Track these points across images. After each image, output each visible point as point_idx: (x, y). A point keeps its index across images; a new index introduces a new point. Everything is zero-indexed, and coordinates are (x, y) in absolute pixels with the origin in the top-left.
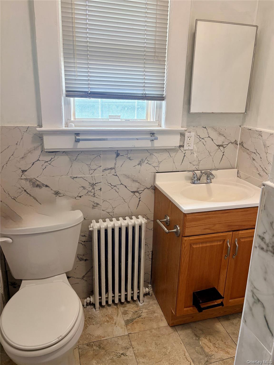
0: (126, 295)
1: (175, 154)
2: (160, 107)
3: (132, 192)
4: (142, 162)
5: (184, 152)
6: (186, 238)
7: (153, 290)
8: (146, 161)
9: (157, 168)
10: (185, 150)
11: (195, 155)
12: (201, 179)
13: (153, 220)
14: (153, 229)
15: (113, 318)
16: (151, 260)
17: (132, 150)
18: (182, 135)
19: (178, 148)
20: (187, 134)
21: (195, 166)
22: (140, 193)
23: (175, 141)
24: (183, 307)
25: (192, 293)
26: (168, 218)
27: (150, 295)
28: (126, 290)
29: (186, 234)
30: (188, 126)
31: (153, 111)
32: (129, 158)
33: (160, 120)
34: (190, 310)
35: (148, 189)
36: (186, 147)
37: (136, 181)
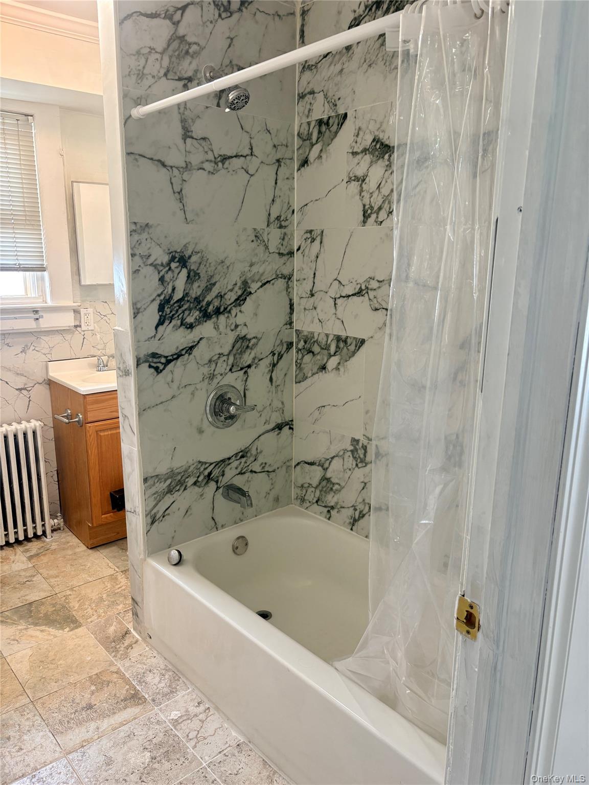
0: (26, 531)
1: (70, 336)
2: (43, 279)
3: (17, 389)
4: (26, 349)
5: (83, 333)
6: (89, 425)
7: (65, 522)
8: (32, 348)
9: (49, 356)
10: (84, 331)
11: (98, 336)
12: (109, 364)
13: (52, 426)
14: (54, 440)
15: (9, 558)
16: (57, 483)
17: (10, 333)
18: (76, 312)
19: (72, 328)
20: (83, 311)
21: (101, 351)
22: (30, 391)
23: (67, 320)
24: (101, 514)
25: (109, 493)
26: (69, 412)
27: (62, 529)
28: (25, 524)
29: (89, 420)
30: (83, 301)
31: (34, 283)
32: (8, 345)
33: (44, 295)
34: (110, 516)
35: (40, 384)
36: (84, 328)
37: (22, 375)
